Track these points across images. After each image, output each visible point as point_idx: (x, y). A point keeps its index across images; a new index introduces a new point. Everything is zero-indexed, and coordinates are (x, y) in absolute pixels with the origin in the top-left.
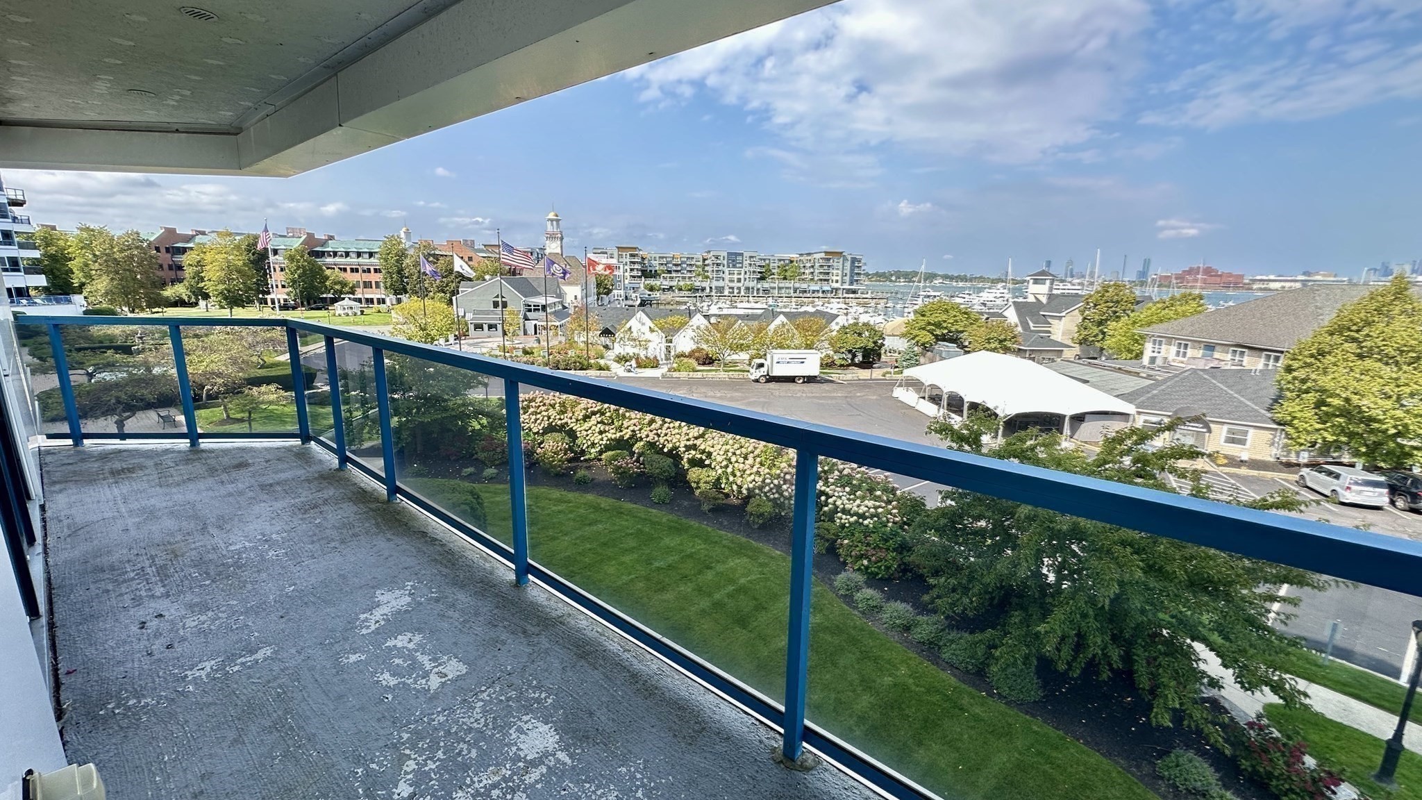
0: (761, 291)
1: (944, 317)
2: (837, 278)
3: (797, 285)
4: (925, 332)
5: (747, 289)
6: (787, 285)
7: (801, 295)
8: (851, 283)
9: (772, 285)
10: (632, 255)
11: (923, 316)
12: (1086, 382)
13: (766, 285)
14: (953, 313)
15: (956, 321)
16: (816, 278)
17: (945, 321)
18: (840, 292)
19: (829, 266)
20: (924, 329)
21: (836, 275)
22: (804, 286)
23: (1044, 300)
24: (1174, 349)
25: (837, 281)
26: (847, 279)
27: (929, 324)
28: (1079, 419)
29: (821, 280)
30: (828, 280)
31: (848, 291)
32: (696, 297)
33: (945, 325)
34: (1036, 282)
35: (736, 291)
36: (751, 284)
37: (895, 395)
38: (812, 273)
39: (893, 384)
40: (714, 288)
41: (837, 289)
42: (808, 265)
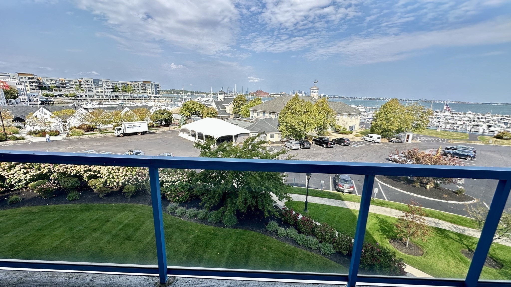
0: (114, 97)
1: (193, 106)
2: (150, 92)
3: (132, 95)
4: (187, 112)
5: (107, 96)
6: (127, 94)
7: (134, 99)
8: (156, 94)
9: (120, 94)
10: (29, 78)
11: (185, 106)
12: (237, 125)
13: (117, 94)
14: (195, 105)
15: (197, 108)
16: (140, 92)
17: (193, 108)
18: (152, 97)
19: (145, 87)
20: (187, 111)
21: (149, 91)
22: (135, 95)
23: (223, 100)
24: (257, 114)
25: (150, 93)
26: (154, 92)
27: (188, 109)
28: (237, 136)
29: (143, 92)
30: (146, 93)
31: (155, 97)
32: (78, 100)
33: (193, 109)
34: (220, 94)
35: (101, 97)
36: (109, 94)
37: (179, 135)
38: (138, 90)
39: (178, 132)
40: (88, 95)
41: (150, 96)
42: (136, 86)
